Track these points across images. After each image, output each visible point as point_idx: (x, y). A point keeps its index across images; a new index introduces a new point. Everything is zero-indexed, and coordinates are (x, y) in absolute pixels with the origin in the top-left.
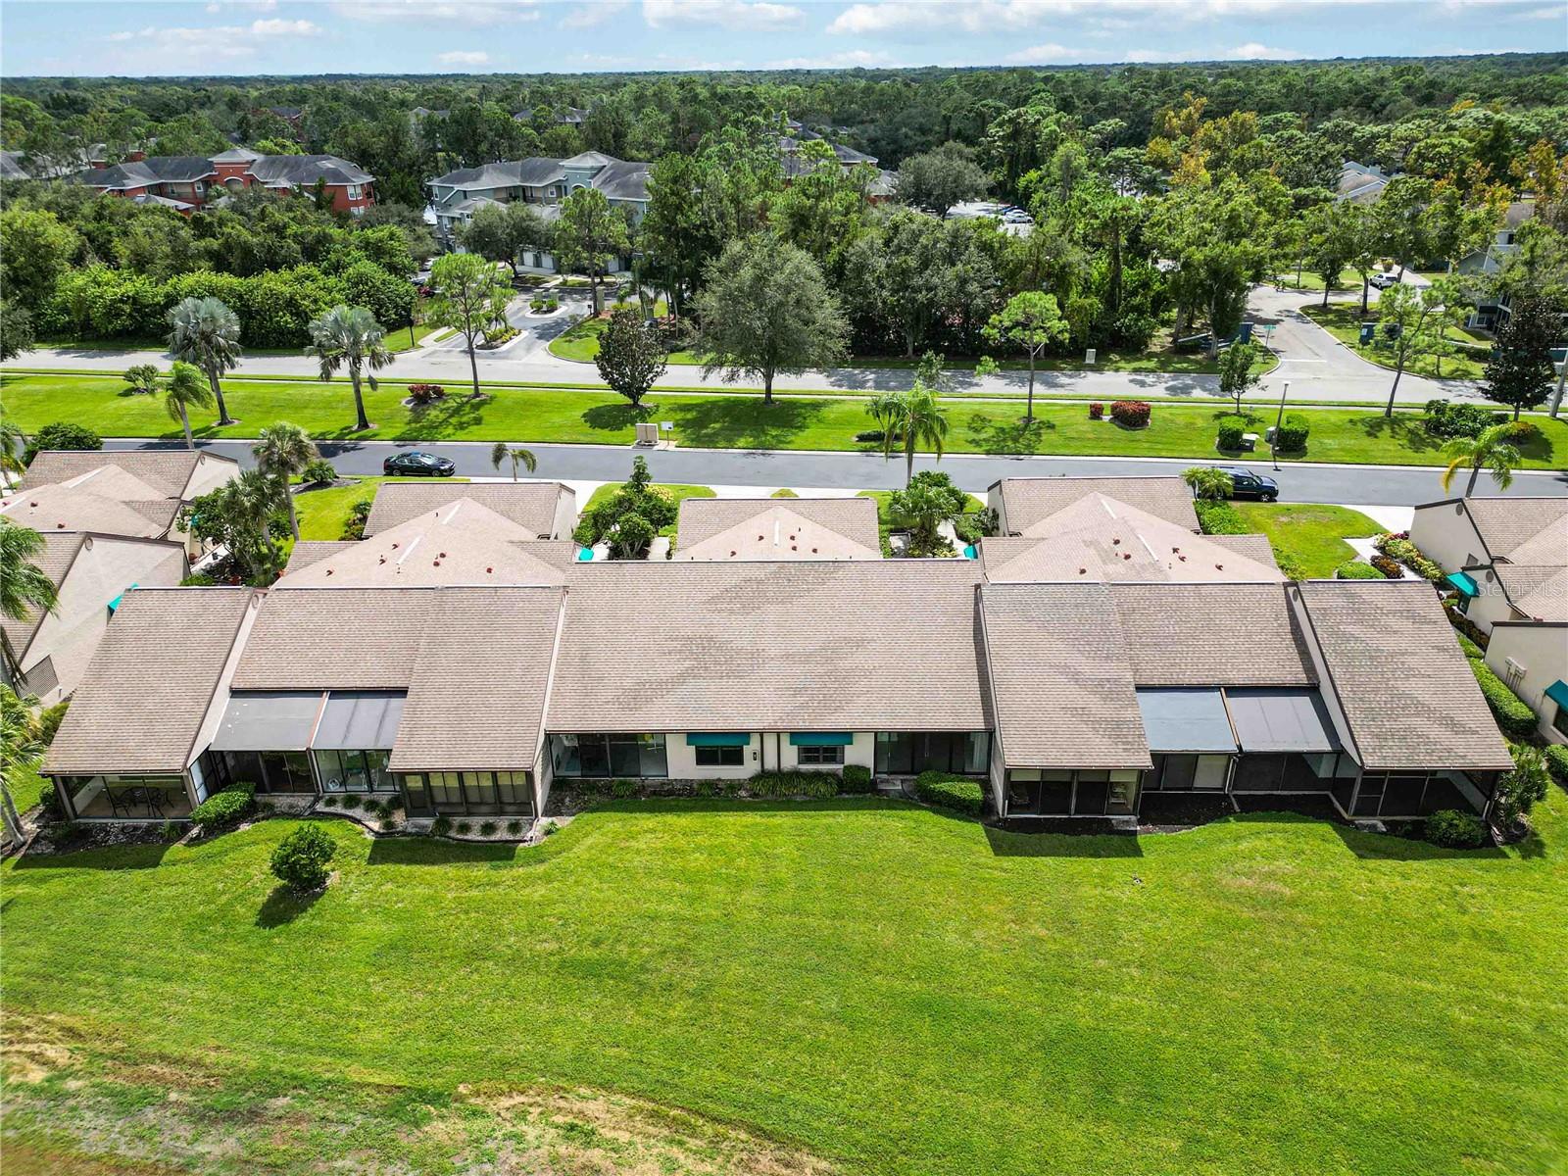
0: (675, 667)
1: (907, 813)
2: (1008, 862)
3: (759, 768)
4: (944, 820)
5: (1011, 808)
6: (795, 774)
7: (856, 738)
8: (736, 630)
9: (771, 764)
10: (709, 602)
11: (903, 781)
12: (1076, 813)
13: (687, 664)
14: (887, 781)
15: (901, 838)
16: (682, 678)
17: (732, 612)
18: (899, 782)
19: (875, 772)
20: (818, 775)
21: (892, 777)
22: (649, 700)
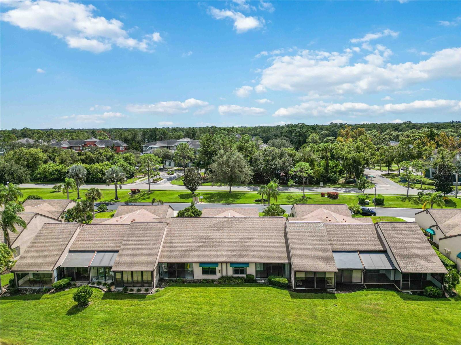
0: (197, 245)
1: (265, 288)
2: (295, 300)
3: (221, 275)
4: (276, 289)
5: (297, 286)
6: (232, 277)
7: (250, 265)
8: (216, 235)
9: (224, 274)
10: (208, 227)
11: (264, 280)
12: (316, 288)
13: (201, 244)
14: (260, 280)
15: (263, 294)
16: (199, 247)
17: (214, 230)
18: (263, 280)
19: (256, 277)
20: (239, 278)
21: (262, 279)
22: (189, 254)
